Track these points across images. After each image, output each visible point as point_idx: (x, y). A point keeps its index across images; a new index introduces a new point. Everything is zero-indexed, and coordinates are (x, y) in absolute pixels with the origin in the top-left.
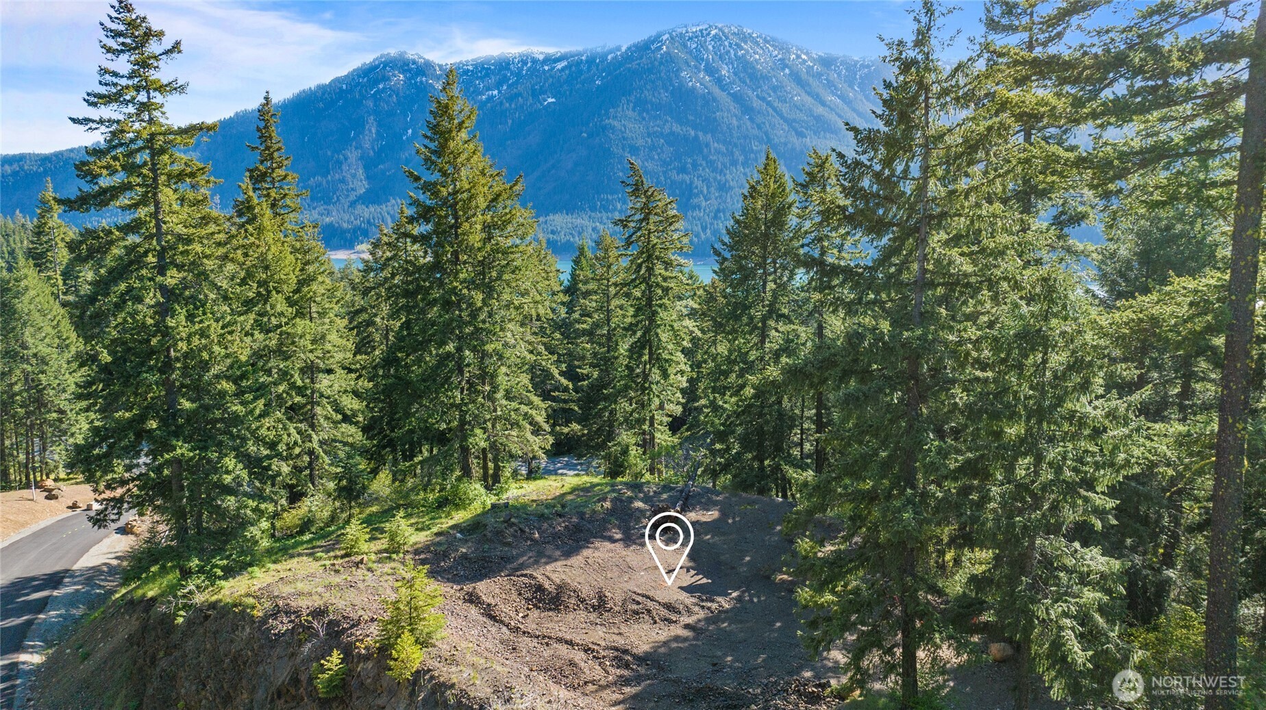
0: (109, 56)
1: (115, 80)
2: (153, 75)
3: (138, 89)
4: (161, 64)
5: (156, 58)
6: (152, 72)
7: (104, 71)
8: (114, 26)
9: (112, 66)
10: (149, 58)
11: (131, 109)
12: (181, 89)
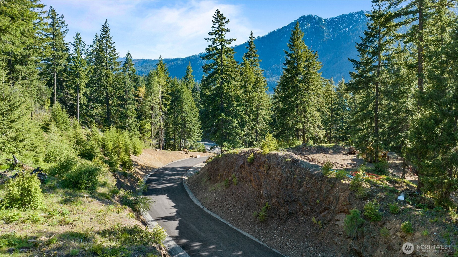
0: (214, 24)
1: (215, 29)
2: (223, 28)
3: (219, 31)
4: (225, 25)
5: (224, 23)
6: (223, 27)
7: (213, 27)
8: (215, 17)
9: (215, 26)
10: (222, 24)
11: (217, 36)
12: (229, 31)
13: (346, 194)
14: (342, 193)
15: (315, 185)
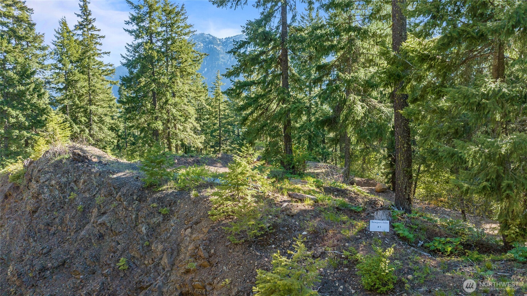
13: (201, 232)
14: (189, 230)
15: (122, 213)
